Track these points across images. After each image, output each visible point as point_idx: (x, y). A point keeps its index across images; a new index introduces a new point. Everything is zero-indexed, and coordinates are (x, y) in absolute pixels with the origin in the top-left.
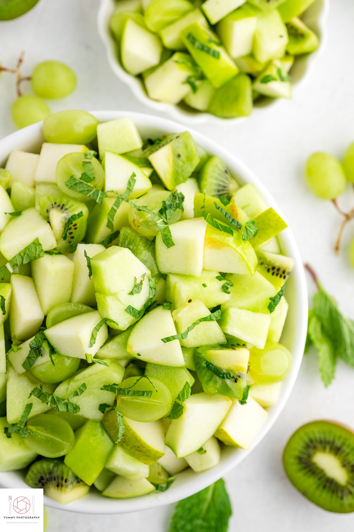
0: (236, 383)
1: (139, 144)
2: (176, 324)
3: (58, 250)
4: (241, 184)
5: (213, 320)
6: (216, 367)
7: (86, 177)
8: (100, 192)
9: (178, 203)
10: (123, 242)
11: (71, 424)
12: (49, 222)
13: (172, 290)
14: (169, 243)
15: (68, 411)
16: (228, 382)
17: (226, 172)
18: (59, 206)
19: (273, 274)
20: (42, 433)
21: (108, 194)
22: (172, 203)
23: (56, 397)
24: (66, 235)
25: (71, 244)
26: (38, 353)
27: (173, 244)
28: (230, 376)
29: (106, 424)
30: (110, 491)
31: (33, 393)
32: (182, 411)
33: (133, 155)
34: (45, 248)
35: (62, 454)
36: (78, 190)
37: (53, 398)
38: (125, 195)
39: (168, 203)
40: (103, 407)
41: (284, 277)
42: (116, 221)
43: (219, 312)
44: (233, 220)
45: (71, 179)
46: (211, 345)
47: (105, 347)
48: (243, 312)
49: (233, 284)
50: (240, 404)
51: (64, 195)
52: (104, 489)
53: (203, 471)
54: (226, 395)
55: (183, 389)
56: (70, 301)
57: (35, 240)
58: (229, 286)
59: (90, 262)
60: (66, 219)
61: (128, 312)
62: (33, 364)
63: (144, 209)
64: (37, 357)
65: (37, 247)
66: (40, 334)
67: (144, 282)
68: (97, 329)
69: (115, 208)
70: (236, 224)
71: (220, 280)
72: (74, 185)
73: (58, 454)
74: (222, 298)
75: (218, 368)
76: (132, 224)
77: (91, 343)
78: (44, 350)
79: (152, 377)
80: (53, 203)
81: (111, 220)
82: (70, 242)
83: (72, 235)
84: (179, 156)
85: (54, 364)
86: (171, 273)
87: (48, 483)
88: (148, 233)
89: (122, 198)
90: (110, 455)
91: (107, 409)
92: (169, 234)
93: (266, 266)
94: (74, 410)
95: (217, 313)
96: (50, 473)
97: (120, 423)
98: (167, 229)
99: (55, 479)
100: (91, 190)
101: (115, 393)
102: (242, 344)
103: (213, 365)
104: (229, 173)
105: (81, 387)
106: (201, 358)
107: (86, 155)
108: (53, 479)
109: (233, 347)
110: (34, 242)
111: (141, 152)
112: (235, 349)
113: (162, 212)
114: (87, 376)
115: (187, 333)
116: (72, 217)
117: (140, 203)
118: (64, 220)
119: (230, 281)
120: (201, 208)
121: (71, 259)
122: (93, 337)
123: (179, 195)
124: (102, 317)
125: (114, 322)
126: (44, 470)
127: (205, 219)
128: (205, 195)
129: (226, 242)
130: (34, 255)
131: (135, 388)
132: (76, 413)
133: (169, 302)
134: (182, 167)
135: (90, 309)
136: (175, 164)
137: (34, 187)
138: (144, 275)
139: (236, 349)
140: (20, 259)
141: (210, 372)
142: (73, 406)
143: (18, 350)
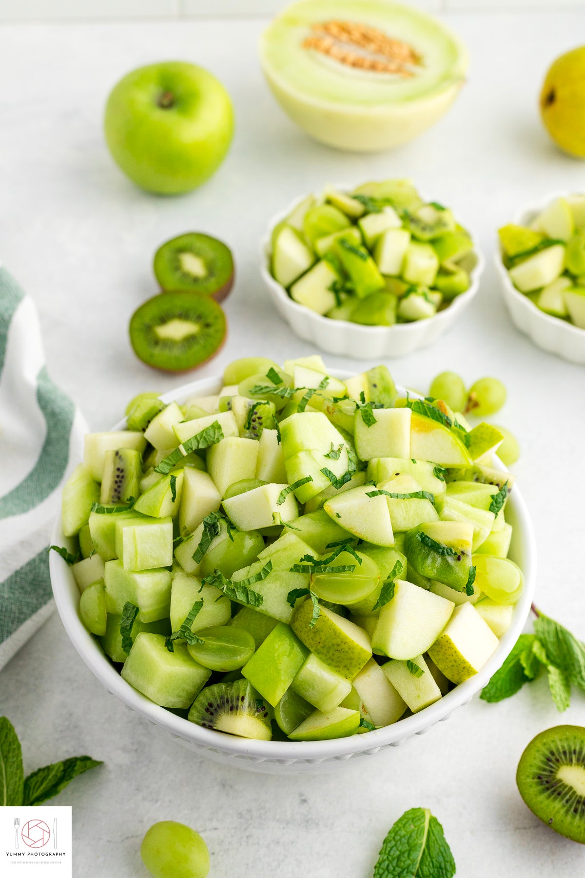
0: (459, 562)
5: (425, 498)
6: (434, 541)
8: (289, 389)
12: (230, 409)
14: (369, 420)
15: (248, 601)
16: (450, 560)
20: (213, 643)
23: (234, 582)
26: (213, 532)
27: (375, 421)
28: (451, 552)
29: (296, 624)
30: (298, 731)
32: (393, 591)
34: (226, 434)
37: (230, 583)
38: (318, 390)
40: (292, 597)
50: (466, 595)
52: (291, 732)
55: (395, 568)
57: (214, 423)
60: (250, 405)
61: (324, 474)
62: (206, 550)
64: (212, 539)
65: (216, 431)
67: (342, 452)
68: (287, 491)
69: (307, 398)
70: (446, 418)
71: (432, 462)
74: (435, 486)
75: (436, 542)
77: (280, 501)
78: (220, 526)
83: (256, 431)
84: (375, 386)
85: (233, 541)
86: (372, 457)
87: (219, 710)
89: (314, 392)
91: (298, 601)
92: (370, 409)
94: (255, 602)
96: (222, 697)
97: (315, 602)
98: (367, 406)
100: (279, 389)
101: (309, 571)
103: (429, 538)
105: (265, 567)
108: (226, 703)
110: (213, 425)
114: (273, 551)
116: (258, 404)
118: (247, 406)
122: (282, 496)
125: (308, 480)
126: (215, 694)
127: (410, 408)
130: (212, 439)
131: (334, 563)
132: (258, 606)
134: (378, 396)
138: (342, 445)
140: (196, 444)
141: (426, 548)
142: (255, 596)
143: (188, 539)
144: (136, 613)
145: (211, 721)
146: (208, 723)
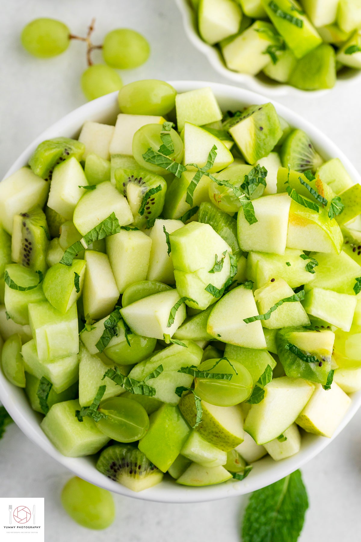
0: (320, 367)
1: (219, 117)
2: (258, 304)
3: (134, 226)
4: (325, 159)
5: (297, 301)
6: (300, 349)
7: (165, 150)
8: (179, 165)
9: (261, 178)
10: (202, 218)
11: (145, 408)
12: (125, 196)
13: (254, 268)
14: (251, 220)
15: (143, 393)
16: (312, 366)
17: (310, 146)
18: (136, 179)
19: (359, 253)
20: (115, 417)
21: (188, 167)
22: (254, 178)
23: (131, 379)
24: (143, 209)
25: (148, 219)
26: (113, 332)
27: (256, 221)
28: (314, 359)
29: (183, 408)
30: (184, 479)
31: (107, 375)
32: (263, 396)
33: (212, 127)
34: (122, 223)
35: (136, 439)
36: (157, 163)
37: (128, 380)
38: (206, 168)
39: (250, 178)
40: (180, 391)
42: (195, 196)
43: (303, 293)
44: (318, 196)
45: (149, 152)
46: (294, 327)
47: (183, 327)
48: (328, 293)
49: (318, 263)
50: (324, 389)
51: (141, 168)
52: (179, 477)
53: (282, 460)
54: (309, 379)
55: (265, 372)
56: (147, 279)
57: (111, 215)
58: (314, 266)
59: (169, 238)
60: (143, 193)
61: (208, 291)
62: (107, 345)
63: (226, 183)
64: (112, 337)
65: (113, 222)
66: (115, 312)
67: (225, 260)
68: (175, 308)
69: (195, 182)
70: (322, 200)
71: (305, 258)
72: (152, 158)
73: (131, 439)
74: (306, 278)
75: (302, 351)
76: (212, 199)
77: (169, 323)
78: (119, 329)
79: (232, 359)
80: (131, 177)
81: (191, 195)
82: (147, 218)
83: (149, 210)
84: (261, 128)
85: (129, 344)
86: (252, 251)
87: (121, 469)
88: (230, 209)
89: (202, 172)
90: (185, 441)
91: (184, 392)
92: (252, 210)
93: (352, 245)
94: (149, 393)
95: (300, 294)
96: (123, 459)
97: (198, 407)
98: (250, 205)
99: (128, 466)
100: (170, 163)
101: (194, 376)
102: (326, 327)
103: (296, 347)
104: (312, 148)
105: (157, 369)
106: (284, 340)
107: (164, 127)
108: (126, 465)
109: (317, 329)
110: (110, 217)
111: (220, 124)
112: (320, 332)
113: (244, 187)
114: (164, 357)
115: (269, 313)
116: (150, 191)
117: (221, 177)
118: (141, 194)
119: (315, 260)
120: (285, 183)
121: (148, 235)
122: (172, 317)
123: (261, 170)
124: (180, 296)
125: (194, 301)
126: (117, 456)
127: (289, 195)
128: (289, 170)
129: (312, 219)
130: (109, 231)
131: (215, 371)
132: (152, 396)
133: (251, 281)
134: (264, 140)
135: (168, 287)
136: (257, 137)
137: (109, 160)
138: (225, 252)
140: (96, 235)
141: (293, 355)
142: (149, 389)
143: (92, 329)
144: (50, 388)
145: (115, 476)
146: (112, 477)
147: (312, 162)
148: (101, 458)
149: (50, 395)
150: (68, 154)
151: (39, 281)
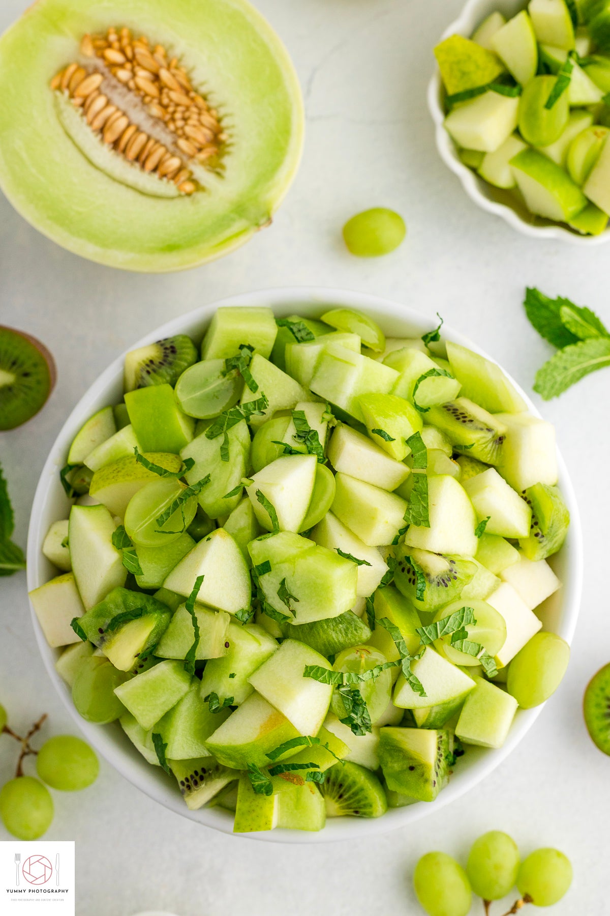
0: (98, 628)
2: (214, 609)
3: (401, 543)
4: (328, 817)
5: (188, 656)
7: (461, 635)
8: (433, 640)
9: (353, 721)
11: (206, 418)
12: (439, 554)
14: (311, 671)
16: (106, 622)
17: (358, 813)
18: (449, 579)
19: (196, 773)
22: (359, 714)
23: (239, 420)
24: (411, 563)
25: (397, 564)
26: (301, 435)
27: (305, 675)
28: (111, 628)
30: (107, 414)
31: (263, 400)
32: (115, 545)
34: (413, 529)
35: (178, 386)
36: (453, 616)
39: (362, 709)
40: (190, 463)
41: (182, 783)
43: (194, 671)
45: (472, 619)
47: (251, 512)
48: (174, 700)
50: (74, 617)
52: (113, 410)
53: (48, 530)
55: (139, 565)
56: (332, 511)
57: (429, 522)
59: (355, 562)
60: (427, 575)
61: (266, 563)
62: (295, 423)
63: (374, 675)
64: (298, 431)
65: (419, 519)
67: (287, 608)
69: (399, 641)
70: (278, 771)
71: (227, 700)
72: (463, 616)
73: (181, 383)
74: (206, 687)
76: (366, 647)
77: (260, 494)
78: (298, 442)
80: (456, 575)
82: (400, 563)
83: (406, 571)
84: (412, 769)
85: (274, 442)
86: (279, 649)
87: (163, 354)
88: (344, 657)
89: (404, 658)
91: (185, 466)
93: (211, 772)
94: (211, 431)
96: (171, 363)
98: (329, 681)
99: (160, 363)
101: (192, 487)
102: (138, 669)
104: (354, 815)
106: (157, 611)
107: (489, 657)
108: (163, 362)
109: (141, 657)
110: (428, 518)
112: (136, 656)
113: (355, 694)
114: (233, 469)
115: (192, 614)
116: (424, 584)
117: (385, 675)
118: (428, 571)
120: (327, 743)
121: (379, 548)
122: (267, 504)
123: (363, 729)
124: (284, 531)
127: (309, 736)
128: (337, 759)
131: (179, 511)
132: (207, 432)
133: (245, 622)
135: (307, 527)
137: (498, 575)
138: (295, 614)
139: (137, 658)
140: (420, 490)
141: (133, 609)
143: (323, 418)
144: (297, 338)
145: (162, 345)
146: (163, 342)
147: (337, 801)
148: (190, 345)
149: (290, 334)
150: (537, 535)
151: (417, 403)
